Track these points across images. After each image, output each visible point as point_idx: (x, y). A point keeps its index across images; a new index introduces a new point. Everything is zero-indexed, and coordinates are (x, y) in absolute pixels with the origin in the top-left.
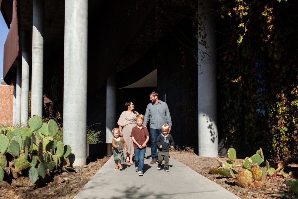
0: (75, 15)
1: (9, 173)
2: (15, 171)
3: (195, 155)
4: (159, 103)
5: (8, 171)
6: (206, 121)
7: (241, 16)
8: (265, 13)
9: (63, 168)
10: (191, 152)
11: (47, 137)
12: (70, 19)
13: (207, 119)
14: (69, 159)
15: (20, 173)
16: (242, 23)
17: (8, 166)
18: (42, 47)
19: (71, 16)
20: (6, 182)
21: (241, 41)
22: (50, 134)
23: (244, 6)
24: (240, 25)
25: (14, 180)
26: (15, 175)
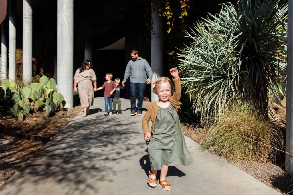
0: (65, 6)
1: (32, 109)
2: (36, 108)
3: (149, 102)
4: (139, 60)
5: (32, 108)
6: (155, 77)
7: (168, 18)
8: (181, 17)
9: (60, 108)
10: (147, 100)
11: (49, 89)
12: (62, 10)
13: (155, 76)
14: (62, 103)
15: (38, 110)
16: (169, 22)
17: (30, 105)
18: (31, 17)
19: (62, 7)
20: (31, 114)
21: (169, 32)
22: (51, 87)
23: (170, 12)
24: (168, 23)
25: (34, 113)
26: (35, 111)
